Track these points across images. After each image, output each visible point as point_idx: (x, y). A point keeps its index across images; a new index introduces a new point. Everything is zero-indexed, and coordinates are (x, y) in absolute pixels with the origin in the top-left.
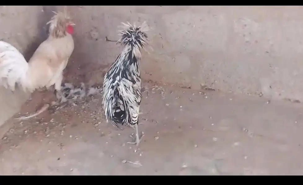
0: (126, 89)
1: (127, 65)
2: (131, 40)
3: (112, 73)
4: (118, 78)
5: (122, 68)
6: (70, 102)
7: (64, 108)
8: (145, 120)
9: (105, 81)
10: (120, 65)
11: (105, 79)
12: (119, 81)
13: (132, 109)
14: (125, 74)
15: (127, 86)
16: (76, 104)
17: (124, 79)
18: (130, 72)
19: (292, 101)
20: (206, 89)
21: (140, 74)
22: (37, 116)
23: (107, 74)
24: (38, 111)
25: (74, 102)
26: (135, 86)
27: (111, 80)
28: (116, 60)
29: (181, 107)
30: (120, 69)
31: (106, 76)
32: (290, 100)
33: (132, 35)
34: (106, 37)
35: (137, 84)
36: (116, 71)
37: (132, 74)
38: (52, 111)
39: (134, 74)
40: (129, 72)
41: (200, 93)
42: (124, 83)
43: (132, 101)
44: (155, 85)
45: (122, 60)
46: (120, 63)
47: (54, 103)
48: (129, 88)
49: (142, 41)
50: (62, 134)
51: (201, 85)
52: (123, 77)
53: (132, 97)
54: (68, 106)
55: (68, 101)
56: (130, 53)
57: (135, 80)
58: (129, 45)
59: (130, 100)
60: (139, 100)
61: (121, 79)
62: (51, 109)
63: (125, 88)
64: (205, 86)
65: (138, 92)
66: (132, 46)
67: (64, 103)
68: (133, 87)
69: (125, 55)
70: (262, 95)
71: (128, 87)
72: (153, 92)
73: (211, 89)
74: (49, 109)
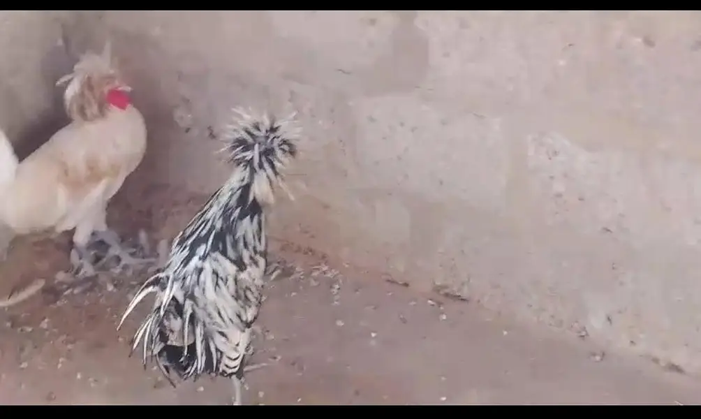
0: (217, 284)
1: (232, 219)
2: (248, 158)
3: (193, 233)
4: (201, 250)
5: (219, 225)
6: (103, 278)
7: (84, 292)
8: (275, 358)
9: (172, 253)
10: (215, 218)
11: (174, 247)
12: (203, 258)
13: (223, 339)
14: (222, 241)
15: (220, 275)
16: (115, 286)
17: (217, 255)
18: (237, 237)
19: (663, 364)
20: (447, 295)
21: (266, 245)
22: (10, 307)
23: (181, 233)
24: (15, 294)
25: (113, 280)
26: (243, 276)
27: (186, 253)
28: (208, 202)
29: (373, 335)
30: (213, 227)
31: (177, 241)
32: (656, 360)
33: (254, 145)
34: (209, 128)
35: (250, 274)
36: (202, 230)
37: (241, 244)
38: (51, 297)
39: (246, 245)
40: (234, 237)
41: (430, 302)
42: (215, 265)
43: (226, 319)
44: (319, 264)
45: (221, 205)
46: (214, 211)
47: (61, 276)
48: (227, 280)
49: (277, 164)
50: (60, 366)
51: (434, 284)
52: (214, 248)
53: (229, 307)
54: (96, 289)
55: (97, 276)
56: (246, 189)
57: (246, 260)
58: (245, 169)
59: (222, 313)
60: (249, 315)
61: (208, 254)
62: (52, 292)
63: (213, 281)
64: (446, 287)
65: (249, 294)
66: (253, 171)
67: (87, 279)
68: (236, 280)
69: (230, 193)
70: (587, 335)
71: (224, 278)
72: (313, 283)
73: (460, 296)
74: (45, 291)
